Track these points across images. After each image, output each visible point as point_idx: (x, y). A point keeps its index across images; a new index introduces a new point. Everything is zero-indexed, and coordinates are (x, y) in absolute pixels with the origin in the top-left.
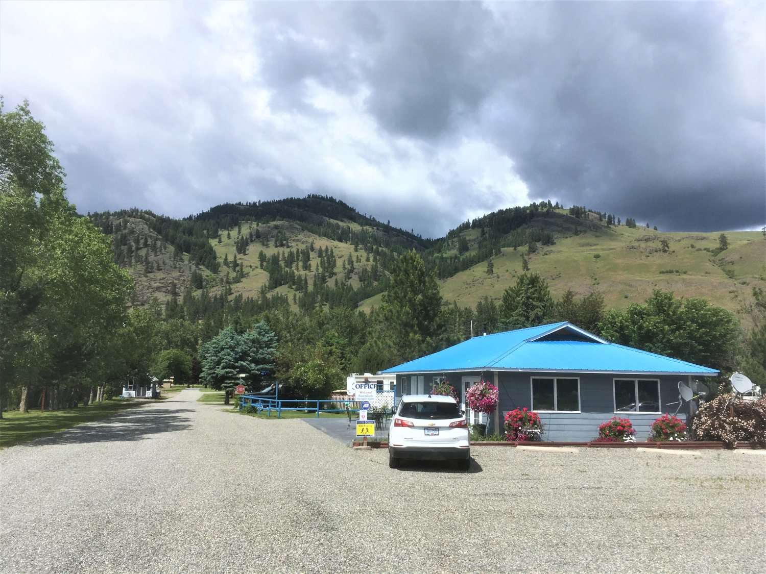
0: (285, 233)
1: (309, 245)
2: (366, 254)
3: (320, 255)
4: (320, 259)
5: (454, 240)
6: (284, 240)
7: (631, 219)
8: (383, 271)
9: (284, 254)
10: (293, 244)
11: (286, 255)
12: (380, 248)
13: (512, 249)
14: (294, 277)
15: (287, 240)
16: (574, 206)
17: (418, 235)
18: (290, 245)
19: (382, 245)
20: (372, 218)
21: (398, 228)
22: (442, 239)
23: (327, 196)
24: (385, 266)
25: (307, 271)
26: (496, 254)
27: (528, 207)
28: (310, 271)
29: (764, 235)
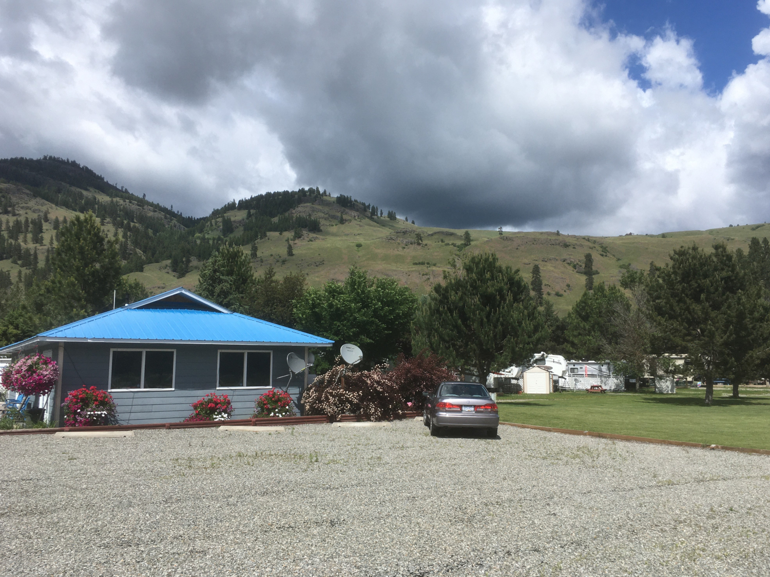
0: (10, 198)
1: (42, 214)
2: (114, 229)
3: (56, 227)
4: (55, 231)
5: (218, 220)
6: (10, 207)
7: (392, 212)
8: (135, 250)
9: (8, 222)
10: (22, 212)
11: (11, 224)
12: (132, 224)
13: (277, 234)
14: (20, 250)
15: (13, 206)
16: (341, 195)
17: (178, 212)
18: (17, 212)
19: (135, 221)
20: (124, 189)
21: (155, 203)
22: (204, 219)
23: (68, 160)
24: (136, 243)
25: (38, 245)
26: (261, 238)
27: (296, 192)
28: (41, 243)
29: (500, 234)
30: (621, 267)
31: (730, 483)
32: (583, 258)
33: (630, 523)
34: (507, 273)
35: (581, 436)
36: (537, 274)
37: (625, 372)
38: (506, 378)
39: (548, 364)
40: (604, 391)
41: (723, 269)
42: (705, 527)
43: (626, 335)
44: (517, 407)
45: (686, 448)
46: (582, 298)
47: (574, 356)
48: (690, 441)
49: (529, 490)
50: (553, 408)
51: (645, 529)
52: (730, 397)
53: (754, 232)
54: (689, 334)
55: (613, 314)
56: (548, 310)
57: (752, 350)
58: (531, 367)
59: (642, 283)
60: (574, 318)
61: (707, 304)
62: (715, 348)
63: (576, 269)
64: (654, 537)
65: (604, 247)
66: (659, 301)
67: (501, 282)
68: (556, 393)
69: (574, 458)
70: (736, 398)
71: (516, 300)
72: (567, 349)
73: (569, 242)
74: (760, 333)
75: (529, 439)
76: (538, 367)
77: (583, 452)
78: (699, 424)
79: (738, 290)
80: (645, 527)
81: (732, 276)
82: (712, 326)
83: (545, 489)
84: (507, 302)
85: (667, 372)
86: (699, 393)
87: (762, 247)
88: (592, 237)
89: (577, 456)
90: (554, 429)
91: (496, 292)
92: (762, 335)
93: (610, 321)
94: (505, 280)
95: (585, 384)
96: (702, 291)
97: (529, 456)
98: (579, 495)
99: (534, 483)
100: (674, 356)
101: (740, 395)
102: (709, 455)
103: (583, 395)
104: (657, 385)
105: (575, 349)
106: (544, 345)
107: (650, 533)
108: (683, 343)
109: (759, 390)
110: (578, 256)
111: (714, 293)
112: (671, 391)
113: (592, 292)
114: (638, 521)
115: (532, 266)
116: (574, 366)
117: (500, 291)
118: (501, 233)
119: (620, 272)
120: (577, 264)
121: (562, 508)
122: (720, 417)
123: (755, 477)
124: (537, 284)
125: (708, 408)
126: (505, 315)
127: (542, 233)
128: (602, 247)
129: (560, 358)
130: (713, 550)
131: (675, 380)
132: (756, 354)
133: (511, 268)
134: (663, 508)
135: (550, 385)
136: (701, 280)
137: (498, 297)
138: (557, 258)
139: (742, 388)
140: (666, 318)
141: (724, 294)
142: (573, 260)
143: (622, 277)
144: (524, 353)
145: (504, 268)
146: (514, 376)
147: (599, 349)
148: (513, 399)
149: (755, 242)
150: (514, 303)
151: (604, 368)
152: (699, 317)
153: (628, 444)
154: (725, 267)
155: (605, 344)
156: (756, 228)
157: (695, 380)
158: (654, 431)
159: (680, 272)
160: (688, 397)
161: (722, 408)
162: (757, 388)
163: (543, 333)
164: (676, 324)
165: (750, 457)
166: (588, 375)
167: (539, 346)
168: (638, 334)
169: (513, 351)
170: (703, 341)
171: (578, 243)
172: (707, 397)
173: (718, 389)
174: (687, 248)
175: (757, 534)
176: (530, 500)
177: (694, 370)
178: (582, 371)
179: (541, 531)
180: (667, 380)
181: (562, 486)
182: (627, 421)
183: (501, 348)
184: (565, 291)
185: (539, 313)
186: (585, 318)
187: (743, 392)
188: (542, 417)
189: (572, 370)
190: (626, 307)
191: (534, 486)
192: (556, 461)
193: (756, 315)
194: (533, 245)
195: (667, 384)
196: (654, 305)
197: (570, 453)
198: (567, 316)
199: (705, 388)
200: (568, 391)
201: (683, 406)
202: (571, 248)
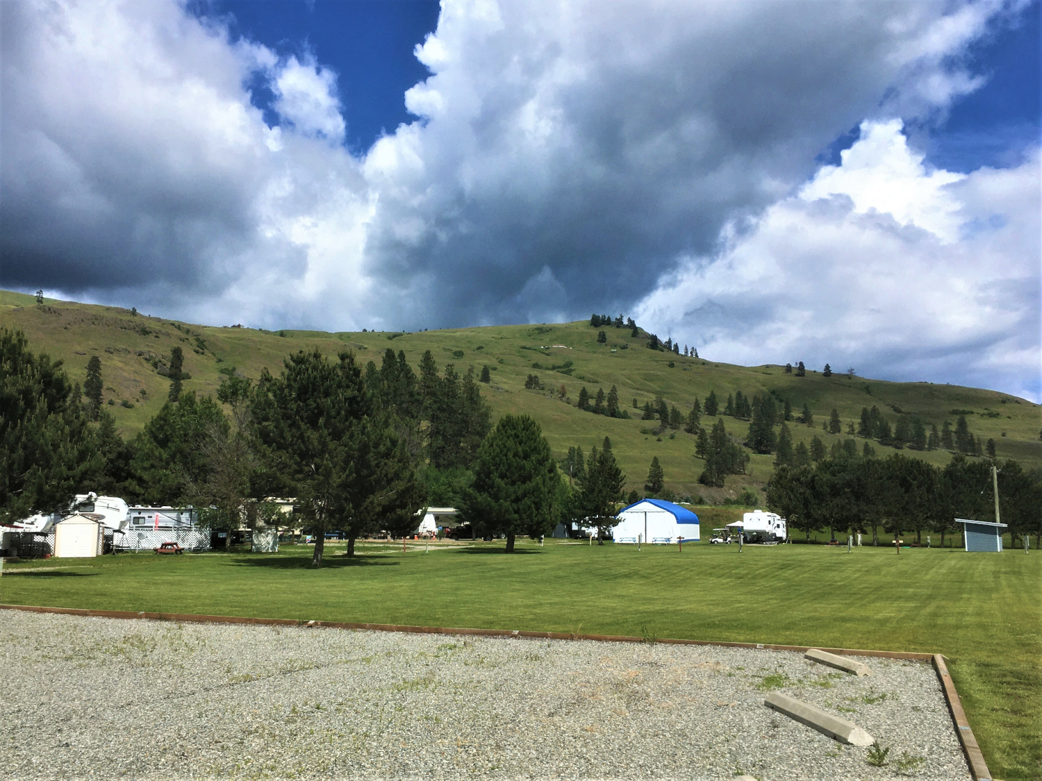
29: (38, 301)
30: (223, 371)
31: (323, 671)
32: (169, 354)
33: (181, 743)
34: (41, 365)
35: (134, 620)
36: (96, 371)
37: (213, 523)
38: (25, 534)
39: (98, 511)
40: (180, 551)
41: (348, 387)
42: (281, 737)
43: (219, 469)
44: (38, 580)
45: (278, 628)
46: (161, 412)
47: (140, 498)
48: (284, 617)
49: (32, 711)
50: (98, 579)
51: (200, 749)
52: (344, 556)
53: (390, 342)
54: (300, 471)
55: (204, 439)
56: (106, 428)
57: (373, 494)
58: (69, 516)
59: (247, 397)
60: (146, 442)
61: (326, 432)
62: (330, 491)
63: (157, 368)
64: (210, 760)
65: (201, 340)
66: (266, 424)
67: (29, 379)
68: (107, 555)
69: (116, 654)
70: (351, 557)
71: (52, 408)
72: (131, 489)
73: (150, 328)
74: (384, 472)
75: (48, 631)
76: (82, 515)
77: (132, 644)
78: (301, 593)
79: (363, 414)
80: (200, 747)
81: (358, 396)
82: (330, 460)
83: (59, 707)
84: (38, 411)
85: (268, 522)
86: (308, 550)
87: (397, 362)
88: (184, 324)
89: (121, 651)
90: (91, 611)
91: (19, 394)
92: (386, 475)
93: (198, 448)
94: (36, 376)
95: (153, 541)
96: (320, 414)
97: (43, 656)
98: (112, 711)
99: (44, 699)
100: (279, 500)
101: (355, 553)
102: (304, 635)
103: (150, 557)
104: (255, 541)
105: (144, 488)
106: (94, 481)
107: (205, 754)
108: (292, 482)
109: (378, 545)
110: (162, 350)
111: (335, 418)
112: (271, 549)
113: (176, 403)
114: (192, 739)
115: (88, 358)
116: (140, 513)
117: (26, 393)
118: (40, 300)
119: (220, 378)
120: (160, 361)
121: (81, 734)
122: (327, 583)
123: (354, 661)
124: (94, 387)
125: (315, 571)
126: (31, 432)
127: (108, 309)
128: (198, 340)
129: (119, 502)
130: (285, 767)
131: (279, 534)
132: (378, 499)
133: (49, 359)
134: (230, 716)
135: (98, 544)
136: (320, 399)
137: (22, 403)
138: (129, 349)
139: (359, 542)
140: (273, 449)
141: (346, 420)
142: (154, 355)
143: (222, 386)
144: (58, 495)
145: (36, 356)
146: (39, 530)
147: (179, 489)
148: (33, 567)
149: (390, 354)
150: (49, 413)
151: (185, 517)
152: (314, 449)
153: (200, 627)
154: (351, 384)
155: (188, 483)
156: (393, 336)
157: (304, 534)
158: (240, 607)
159: (296, 385)
160: (292, 556)
161: (332, 570)
162: (376, 543)
163: (93, 463)
164: (285, 457)
165: (353, 635)
166: (159, 527)
167: (86, 483)
168: (234, 469)
169: (40, 490)
170: (316, 481)
171: (164, 331)
172: (316, 556)
173: (331, 545)
174: (307, 354)
175: (342, 736)
176: (32, 727)
177: (302, 520)
178: (152, 522)
179: (40, 774)
180: (269, 533)
181: (89, 700)
182: (205, 595)
183: (20, 485)
184: (138, 401)
185: (90, 432)
186: (163, 443)
187: (360, 549)
188: (76, 594)
189: (136, 520)
190: (222, 429)
191: (42, 704)
192: (87, 661)
193: (382, 448)
194: (93, 326)
195: (267, 539)
196: (259, 428)
197: (111, 646)
198: (136, 438)
199: (315, 544)
200: (126, 552)
201: (285, 570)
202: (152, 337)
